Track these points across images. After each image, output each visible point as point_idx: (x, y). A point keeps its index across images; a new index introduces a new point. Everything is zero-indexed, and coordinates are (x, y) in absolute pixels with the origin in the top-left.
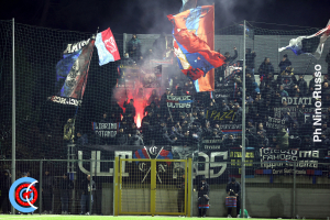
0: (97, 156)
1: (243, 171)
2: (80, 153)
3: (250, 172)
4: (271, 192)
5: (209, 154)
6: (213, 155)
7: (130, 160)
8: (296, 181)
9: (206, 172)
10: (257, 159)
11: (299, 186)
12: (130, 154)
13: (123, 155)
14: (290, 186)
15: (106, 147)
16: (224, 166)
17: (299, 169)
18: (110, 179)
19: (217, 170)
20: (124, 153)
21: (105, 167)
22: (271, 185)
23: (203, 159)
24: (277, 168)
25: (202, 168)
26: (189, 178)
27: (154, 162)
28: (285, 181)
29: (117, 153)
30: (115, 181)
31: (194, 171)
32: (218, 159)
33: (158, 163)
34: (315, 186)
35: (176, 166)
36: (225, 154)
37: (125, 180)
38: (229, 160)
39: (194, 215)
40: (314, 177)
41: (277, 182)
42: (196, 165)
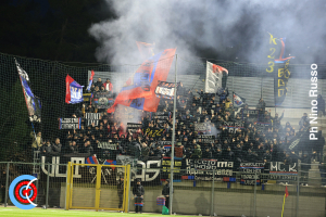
0: (56, 160)
1: (171, 176)
3: (177, 177)
4: (195, 194)
5: (145, 162)
6: (149, 163)
7: (83, 164)
8: (214, 186)
9: (142, 176)
10: (184, 166)
11: (216, 189)
12: (83, 159)
13: (77, 161)
14: (210, 189)
15: (64, 155)
16: (157, 172)
17: (217, 176)
19: (151, 175)
20: (78, 159)
21: (63, 170)
22: (194, 188)
23: (141, 166)
24: (198, 175)
25: (140, 173)
26: (128, 180)
27: (99, 166)
28: (206, 185)
29: (73, 159)
30: (67, 180)
31: (133, 175)
32: (153, 166)
33: (103, 169)
34: (229, 189)
35: (119, 171)
36: (158, 162)
37: (75, 180)
38: (162, 167)
40: (229, 183)
41: (198, 185)
42: (134, 170)
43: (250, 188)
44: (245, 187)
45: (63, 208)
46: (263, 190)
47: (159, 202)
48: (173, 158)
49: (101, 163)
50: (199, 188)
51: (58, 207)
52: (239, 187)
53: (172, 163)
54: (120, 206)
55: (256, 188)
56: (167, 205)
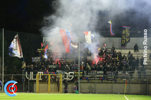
0: (32, 73)
1: (79, 78)
2: (27, 73)
3: (81, 78)
4: (88, 85)
5: (68, 73)
6: (69, 73)
7: (43, 75)
8: (96, 81)
9: (67, 79)
10: (83, 74)
11: (97, 83)
12: (42, 73)
13: (40, 73)
14: (95, 83)
15: (35, 71)
16: (73, 76)
17: (97, 77)
18: (35, 81)
19: (70, 78)
21: (35, 77)
22: (88, 82)
23: (66, 74)
24: (90, 77)
25: (66, 77)
26: (61, 80)
27: (49, 75)
28: (93, 81)
29: (38, 73)
30: (37, 81)
31: (63, 78)
32: (71, 74)
33: (51, 76)
34: (102, 83)
36: (73, 73)
37: (40, 81)
38: (75, 74)
39: (63, 93)
40: (102, 80)
41: (90, 81)
42: (64, 76)
43: (111, 82)
44: (109, 82)
45: (35, 92)
46: (116, 83)
47: (74, 89)
48: (79, 71)
49: (50, 74)
50: (90, 83)
51: (33, 92)
52: (106, 81)
53: (79, 73)
54: (59, 91)
55: (113, 81)
56: (78, 90)
